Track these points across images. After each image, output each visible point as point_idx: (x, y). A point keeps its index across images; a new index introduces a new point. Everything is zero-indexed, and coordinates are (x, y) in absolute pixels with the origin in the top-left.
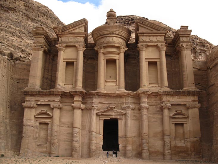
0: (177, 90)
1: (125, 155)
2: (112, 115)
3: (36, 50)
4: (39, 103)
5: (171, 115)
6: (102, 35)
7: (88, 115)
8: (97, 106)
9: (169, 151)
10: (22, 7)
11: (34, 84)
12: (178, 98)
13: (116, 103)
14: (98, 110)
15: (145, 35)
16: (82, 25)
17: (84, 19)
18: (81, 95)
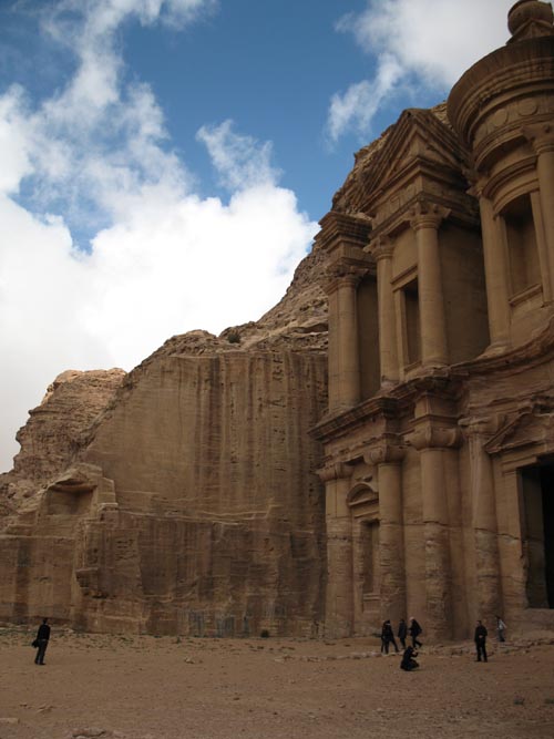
2: (541, 443)
3: (332, 292)
4: (349, 457)
8: (482, 419)
16: (410, 136)
17: (404, 112)
18: (425, 393)
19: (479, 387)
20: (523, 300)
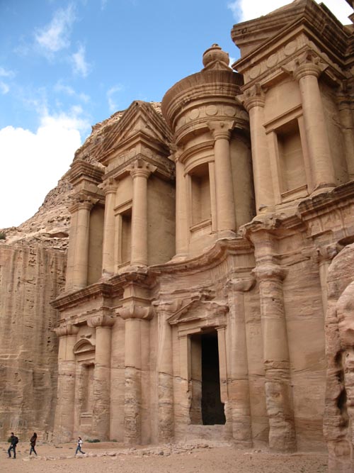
2: (204, 320)
3: (74, 212)
8: (167, 302)
11: (71, 283)
13: (214, 281)
15: (253, 61)
16: (136, 117)
17: (134, 102)
18: (131, 283)
19: (167, 281)
20: (198, 229)
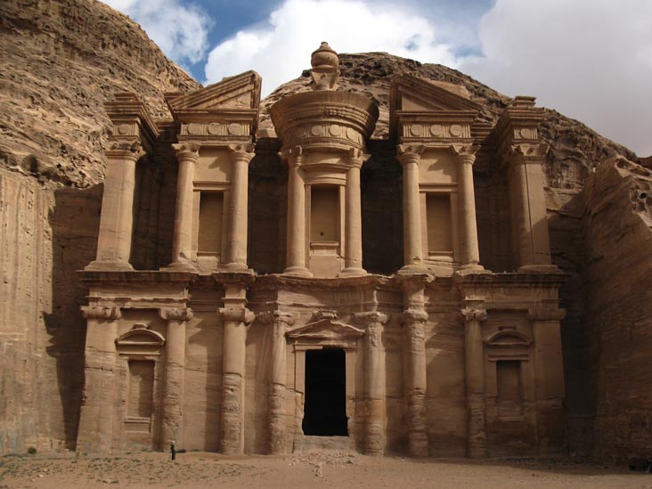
0: (505, 273)
1: (364, 446)
2: (329, 339)
3: (116, 158)
4: (128, 305)
5: (488, 338)
6: (300, 119)
7: (264, 338)
8: (287, 313)
9: (482, 434)
10: (55, 18)
11: (112, 253)
12: (505, 294)
13: (338, 304)
14: (290, 324)
15: (417, 119)
16: (245, 89)
17: (251, 72)
20: (321, 247)
